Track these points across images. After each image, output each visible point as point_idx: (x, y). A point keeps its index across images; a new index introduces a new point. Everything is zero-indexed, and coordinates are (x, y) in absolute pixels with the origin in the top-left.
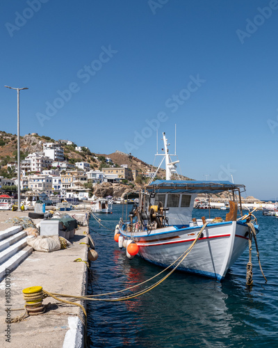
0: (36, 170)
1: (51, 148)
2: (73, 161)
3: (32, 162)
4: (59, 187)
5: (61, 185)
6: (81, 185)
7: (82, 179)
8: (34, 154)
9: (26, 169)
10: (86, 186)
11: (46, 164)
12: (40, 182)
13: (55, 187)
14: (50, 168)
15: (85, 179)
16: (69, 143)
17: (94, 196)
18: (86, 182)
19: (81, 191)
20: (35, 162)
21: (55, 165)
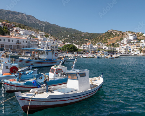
0: (126, 44)
1: (132, 36)
2: (140, 40)
3: (124, 41)
4: (131, 50)
5: (131, 49)
6: (137, 49)
7: (138, 46)
8: (125, 38)
9: (122, 44)
10: (139, 49)
11: (129, 42)
12: (124, 48)
13: (130, 50)
14: (130, 43)
15: (139, 46)
16: (141, 33)
17: (142, 53)
18: (139, 47)
19: (137, 51)
20: (125, 41)
21: (132, 42)
